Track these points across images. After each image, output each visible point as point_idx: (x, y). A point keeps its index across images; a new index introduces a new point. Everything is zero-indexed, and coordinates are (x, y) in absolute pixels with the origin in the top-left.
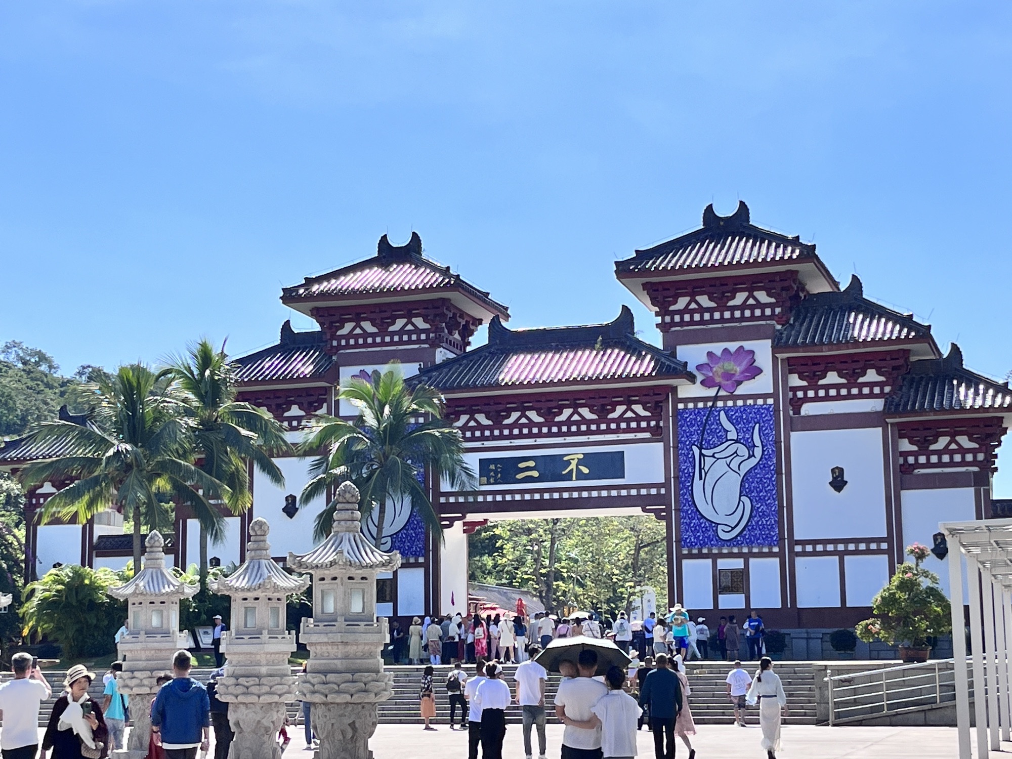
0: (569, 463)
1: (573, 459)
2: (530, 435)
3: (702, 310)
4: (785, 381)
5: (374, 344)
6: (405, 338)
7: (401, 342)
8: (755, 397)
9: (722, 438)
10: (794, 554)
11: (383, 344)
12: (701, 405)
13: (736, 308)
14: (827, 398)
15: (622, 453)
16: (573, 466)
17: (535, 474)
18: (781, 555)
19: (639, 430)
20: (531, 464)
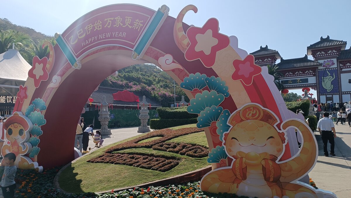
2: (290, 76)
3: (322, 54)
4: (339, 65)
5: (262, 63)
6: (267, 62)
7: (266, 63)
8: (333, 68)
9: (328, 75)
10: (342, 94)
11: (263, 63)
12: (323, 70)
13: (329, 53)
14: (347, 68)
15: (308, 78)
16: (298, 81)
17: (291, 83)
18: (339, 94)
19: (311, 75)
20: (291, 81)
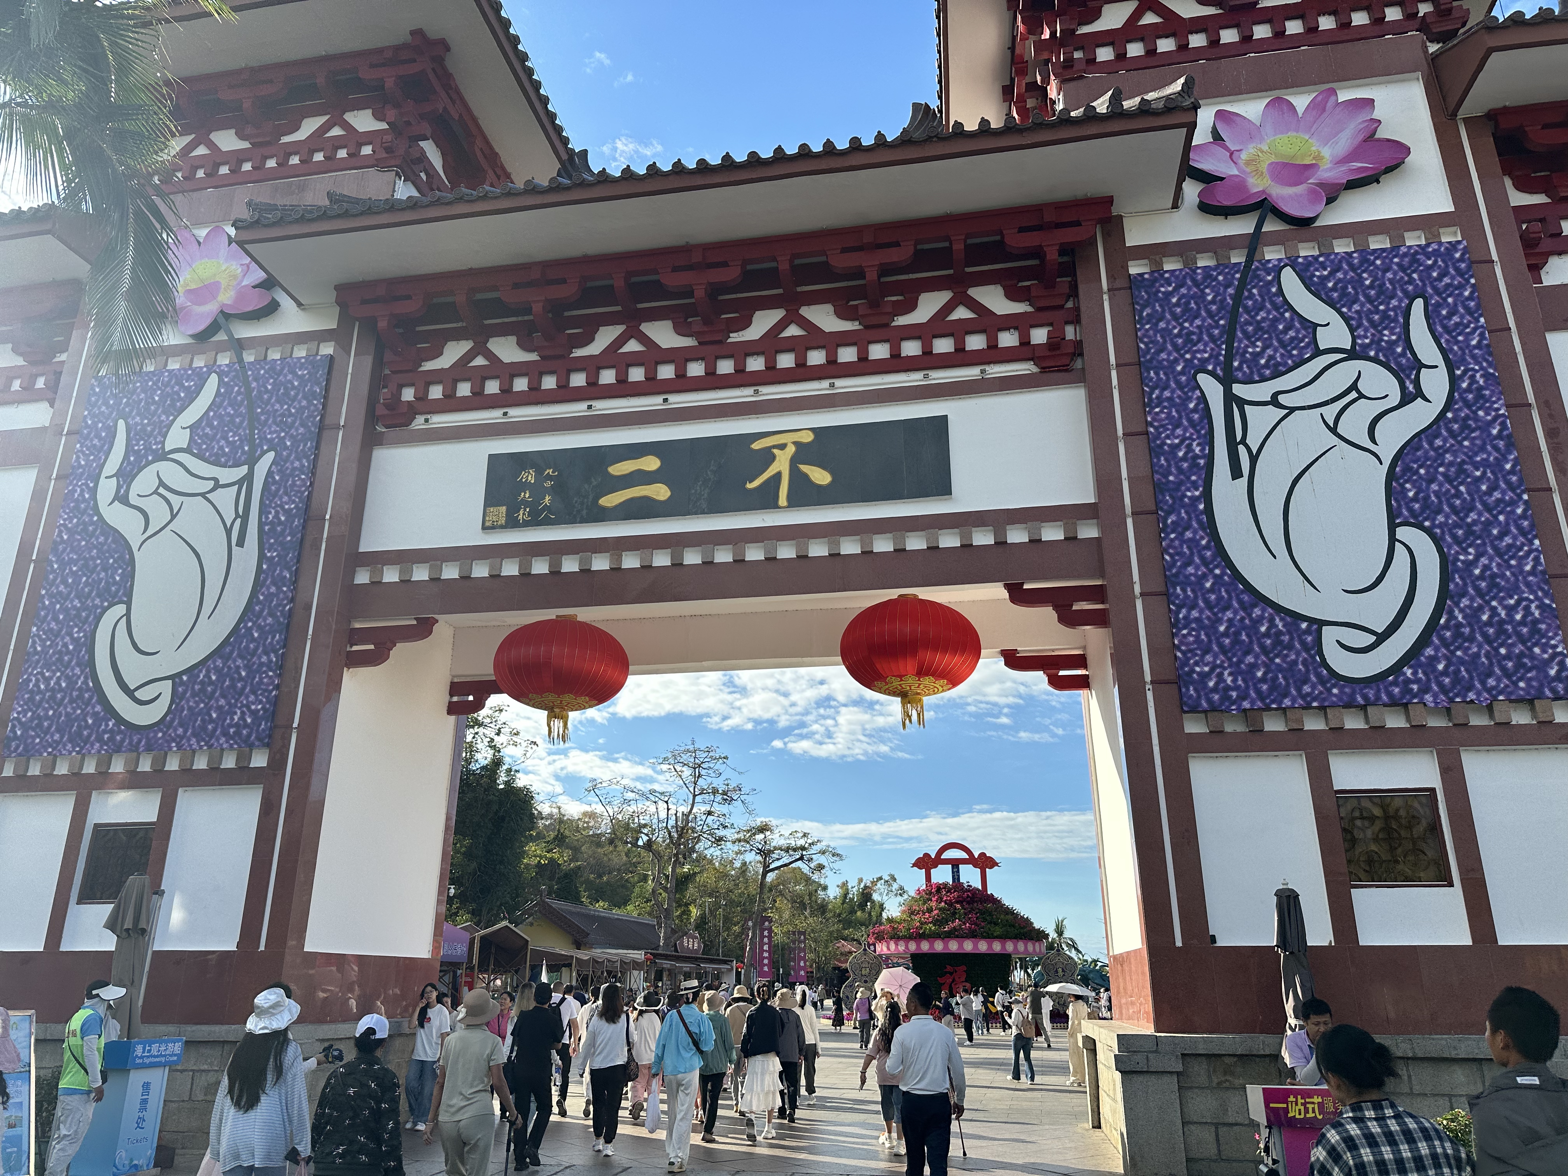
0: (768, 456)
1: (782, 447)
2: (652, 386)
3: (1179, 27)
6: (318, 157)
7: (305, 167)
8: (1396, 226)
9: (1301, 346)
12: (1204, 261)
15: (941, 424)
16: (782, 464)
17: (661, 492)
19: (994, 354)
20: (652, 463)
